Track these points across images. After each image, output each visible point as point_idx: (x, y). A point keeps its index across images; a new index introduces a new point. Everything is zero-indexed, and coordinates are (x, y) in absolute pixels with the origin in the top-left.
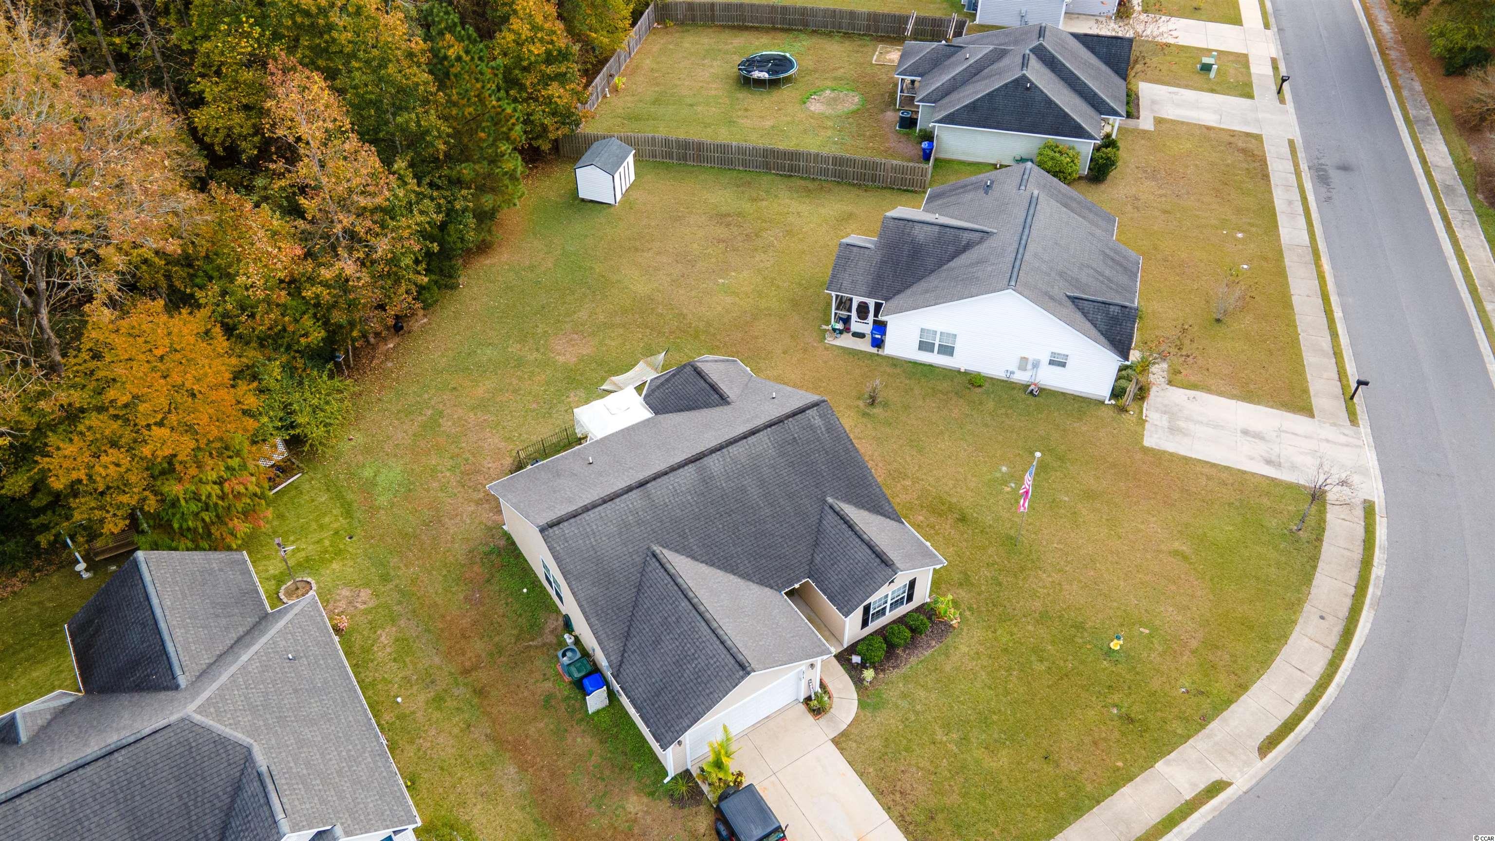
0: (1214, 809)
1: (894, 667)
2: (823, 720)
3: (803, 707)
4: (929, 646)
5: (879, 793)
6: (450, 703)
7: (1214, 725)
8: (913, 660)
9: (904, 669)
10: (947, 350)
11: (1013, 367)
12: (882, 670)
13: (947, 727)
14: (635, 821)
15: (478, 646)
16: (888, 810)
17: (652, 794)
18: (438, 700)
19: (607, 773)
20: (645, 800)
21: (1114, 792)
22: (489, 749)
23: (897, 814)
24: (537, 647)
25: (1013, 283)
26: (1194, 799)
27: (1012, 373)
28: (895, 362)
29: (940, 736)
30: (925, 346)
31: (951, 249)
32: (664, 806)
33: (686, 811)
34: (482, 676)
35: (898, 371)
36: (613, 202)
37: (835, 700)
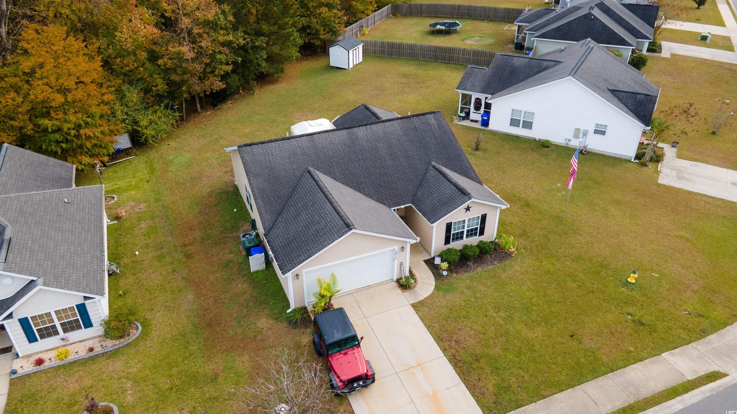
0: (712, 389)
1: (465, 272)
2: (407, 293)
3: (395, 284)
4: (492, 264)
5: (439, 340)
6: (168, 259)
7: (713, 337)
8: (479, 269)
9: (472, 274)
10: (528, 125)
11: (570, 136)
12: (456, 272)
13: (497, 309)
14: (260, 332)
15: (198, 234)
16: (444, 350)
17: (277, 319)
18: (161, 258)
19: (251, 304)
20: (271, 322)
21: (626, 366)
22: (182, 284)
23: (450, 354)
24: (231, 237)
25: (573, 73)
26: (694, 381)
27: (569, 140)
28: (494, 133)
29: (491, 313)
30: (514, 122)
31: (536, 70)
32: (282, 327)
33: (296, 330)
34: (193, 249)
35: (496, 137)
36: (347, 68)
37: (419, 283)
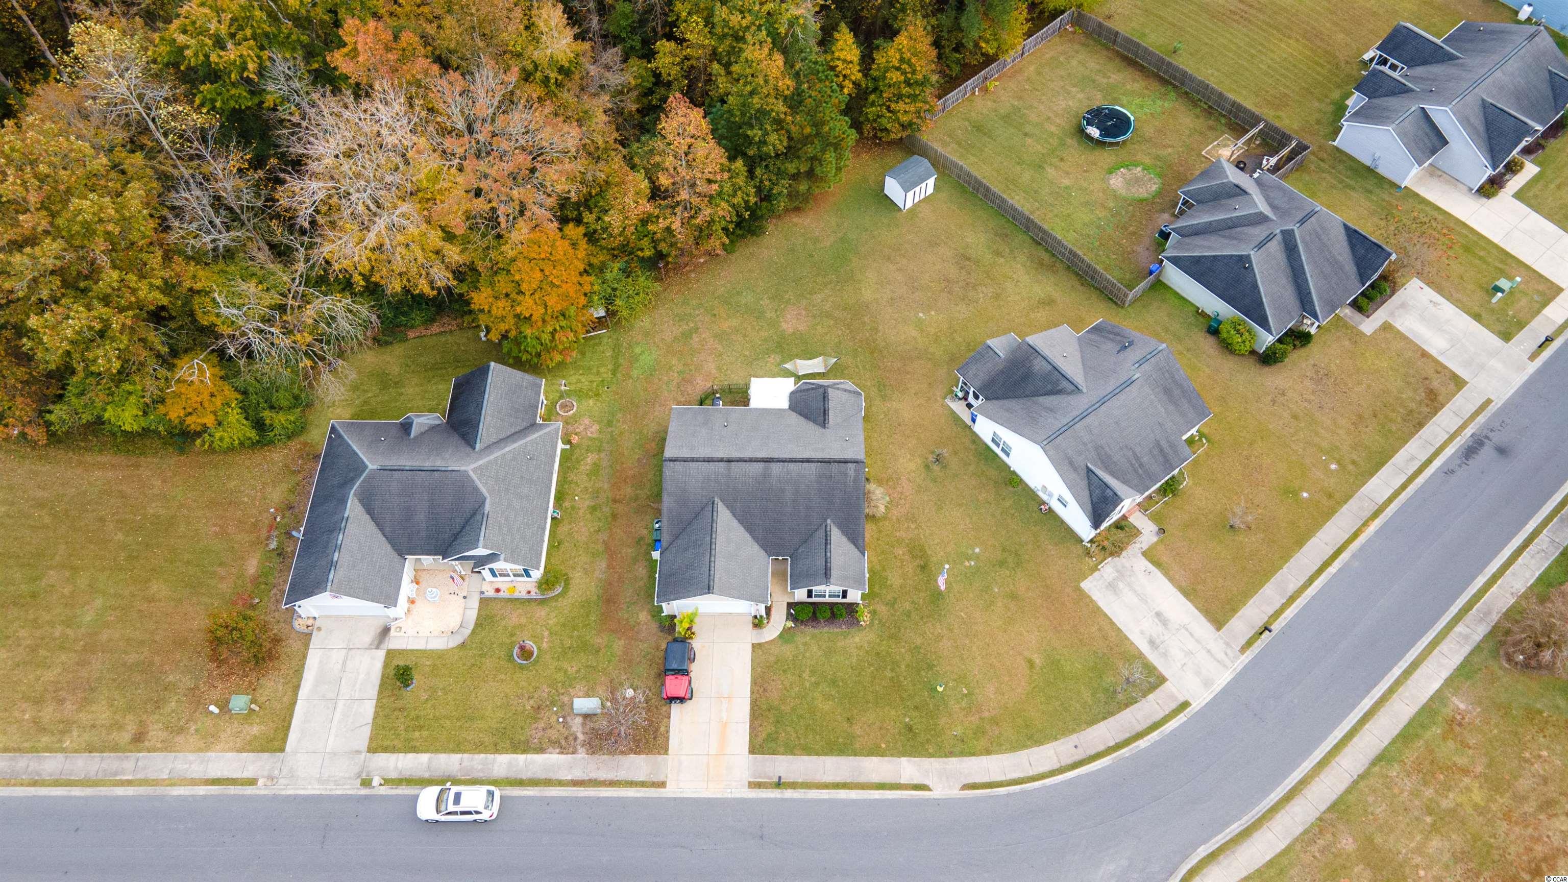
0: (911, 795)
1: (812, 627)
2: (756, 631)
3: (751, 619)
4: (840, 627)
5: (754, 682)
6: (598, 514)
7: (953, 760)
8: (826, 629)
9: (816, 631)
10: (1007, 450)
11: (1039, 487)
12: (801, 624)
13: (813, 672)
14: (639, 624)
15: (628, 490)
16: (752, 693)
17: (653, 616)
18: (593, 509)
19: (642, 593)
20: (649, 617)
21: (868, 756)
22: (601, 548)
23: (755, 698)
24: (653, 508)
25: (1045, 443)
26: (905, 784)
27: (1038, 490)
28: (975, 436)
29: (806, 675)
30: (995, 442)
31: (1049, 387)
32: (654, 626)
33: (661, 634)
34: (621, 508)
35: (973, 447)
36: (902, 206)
37: (770, 625)
